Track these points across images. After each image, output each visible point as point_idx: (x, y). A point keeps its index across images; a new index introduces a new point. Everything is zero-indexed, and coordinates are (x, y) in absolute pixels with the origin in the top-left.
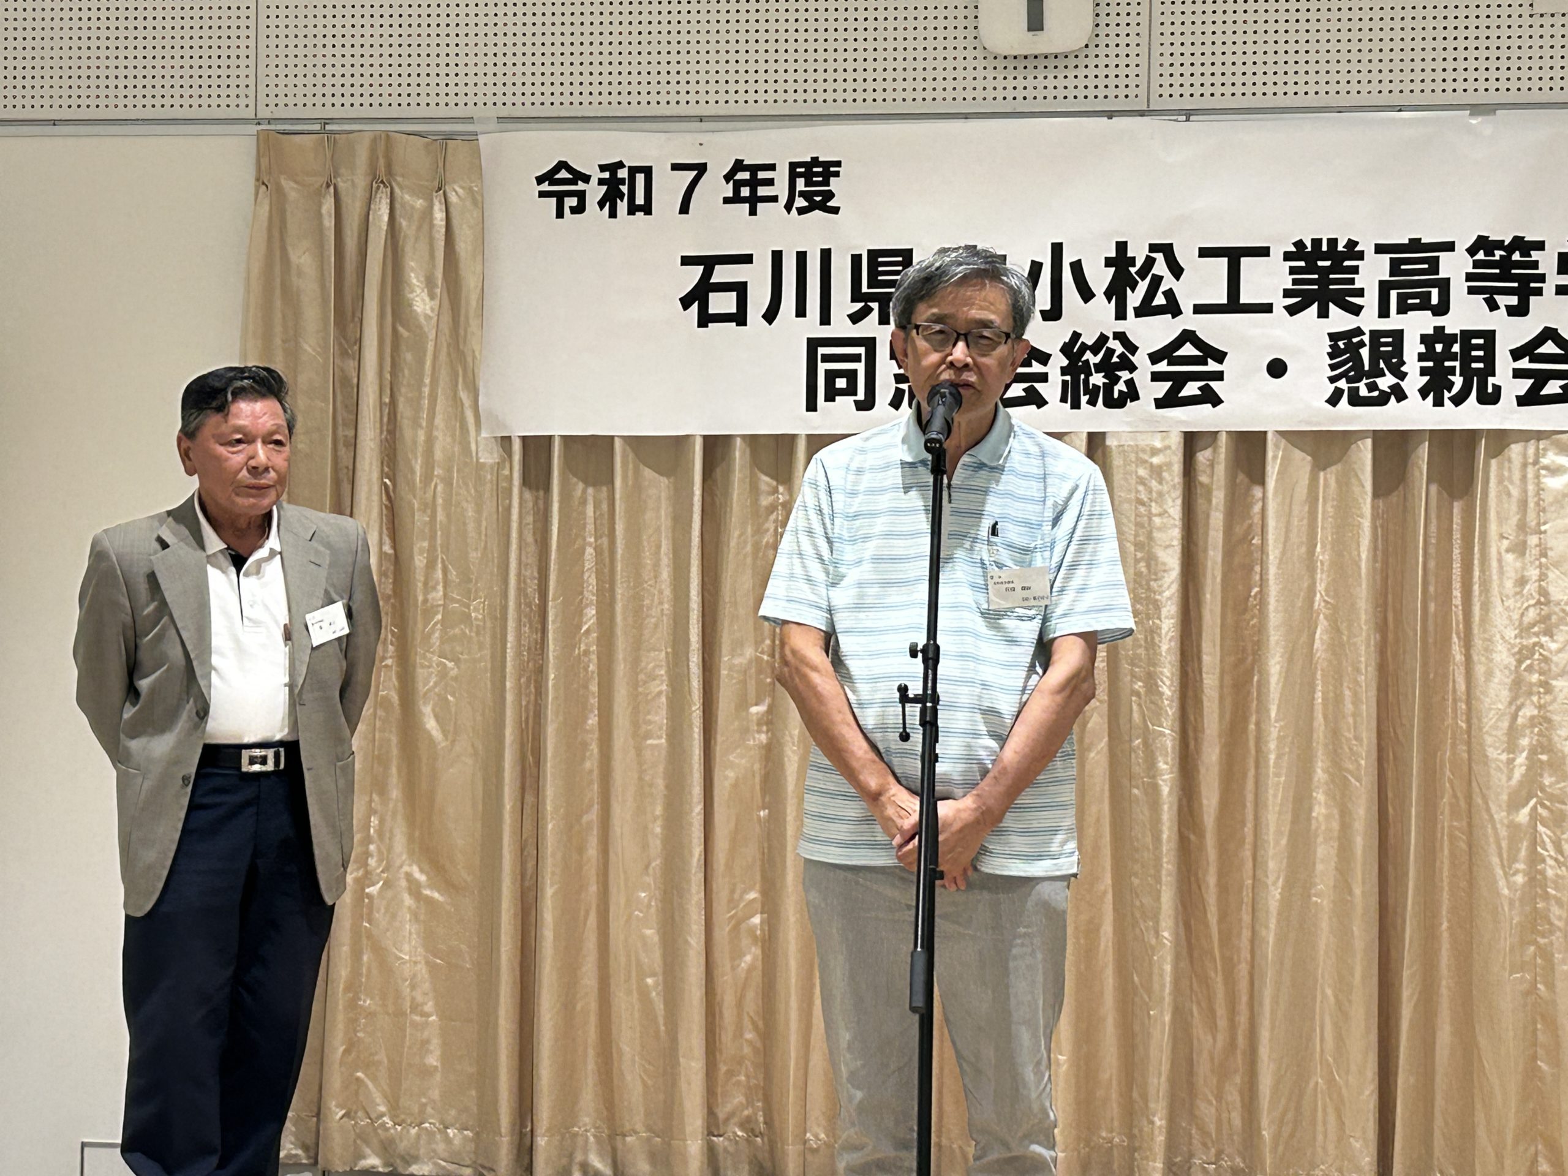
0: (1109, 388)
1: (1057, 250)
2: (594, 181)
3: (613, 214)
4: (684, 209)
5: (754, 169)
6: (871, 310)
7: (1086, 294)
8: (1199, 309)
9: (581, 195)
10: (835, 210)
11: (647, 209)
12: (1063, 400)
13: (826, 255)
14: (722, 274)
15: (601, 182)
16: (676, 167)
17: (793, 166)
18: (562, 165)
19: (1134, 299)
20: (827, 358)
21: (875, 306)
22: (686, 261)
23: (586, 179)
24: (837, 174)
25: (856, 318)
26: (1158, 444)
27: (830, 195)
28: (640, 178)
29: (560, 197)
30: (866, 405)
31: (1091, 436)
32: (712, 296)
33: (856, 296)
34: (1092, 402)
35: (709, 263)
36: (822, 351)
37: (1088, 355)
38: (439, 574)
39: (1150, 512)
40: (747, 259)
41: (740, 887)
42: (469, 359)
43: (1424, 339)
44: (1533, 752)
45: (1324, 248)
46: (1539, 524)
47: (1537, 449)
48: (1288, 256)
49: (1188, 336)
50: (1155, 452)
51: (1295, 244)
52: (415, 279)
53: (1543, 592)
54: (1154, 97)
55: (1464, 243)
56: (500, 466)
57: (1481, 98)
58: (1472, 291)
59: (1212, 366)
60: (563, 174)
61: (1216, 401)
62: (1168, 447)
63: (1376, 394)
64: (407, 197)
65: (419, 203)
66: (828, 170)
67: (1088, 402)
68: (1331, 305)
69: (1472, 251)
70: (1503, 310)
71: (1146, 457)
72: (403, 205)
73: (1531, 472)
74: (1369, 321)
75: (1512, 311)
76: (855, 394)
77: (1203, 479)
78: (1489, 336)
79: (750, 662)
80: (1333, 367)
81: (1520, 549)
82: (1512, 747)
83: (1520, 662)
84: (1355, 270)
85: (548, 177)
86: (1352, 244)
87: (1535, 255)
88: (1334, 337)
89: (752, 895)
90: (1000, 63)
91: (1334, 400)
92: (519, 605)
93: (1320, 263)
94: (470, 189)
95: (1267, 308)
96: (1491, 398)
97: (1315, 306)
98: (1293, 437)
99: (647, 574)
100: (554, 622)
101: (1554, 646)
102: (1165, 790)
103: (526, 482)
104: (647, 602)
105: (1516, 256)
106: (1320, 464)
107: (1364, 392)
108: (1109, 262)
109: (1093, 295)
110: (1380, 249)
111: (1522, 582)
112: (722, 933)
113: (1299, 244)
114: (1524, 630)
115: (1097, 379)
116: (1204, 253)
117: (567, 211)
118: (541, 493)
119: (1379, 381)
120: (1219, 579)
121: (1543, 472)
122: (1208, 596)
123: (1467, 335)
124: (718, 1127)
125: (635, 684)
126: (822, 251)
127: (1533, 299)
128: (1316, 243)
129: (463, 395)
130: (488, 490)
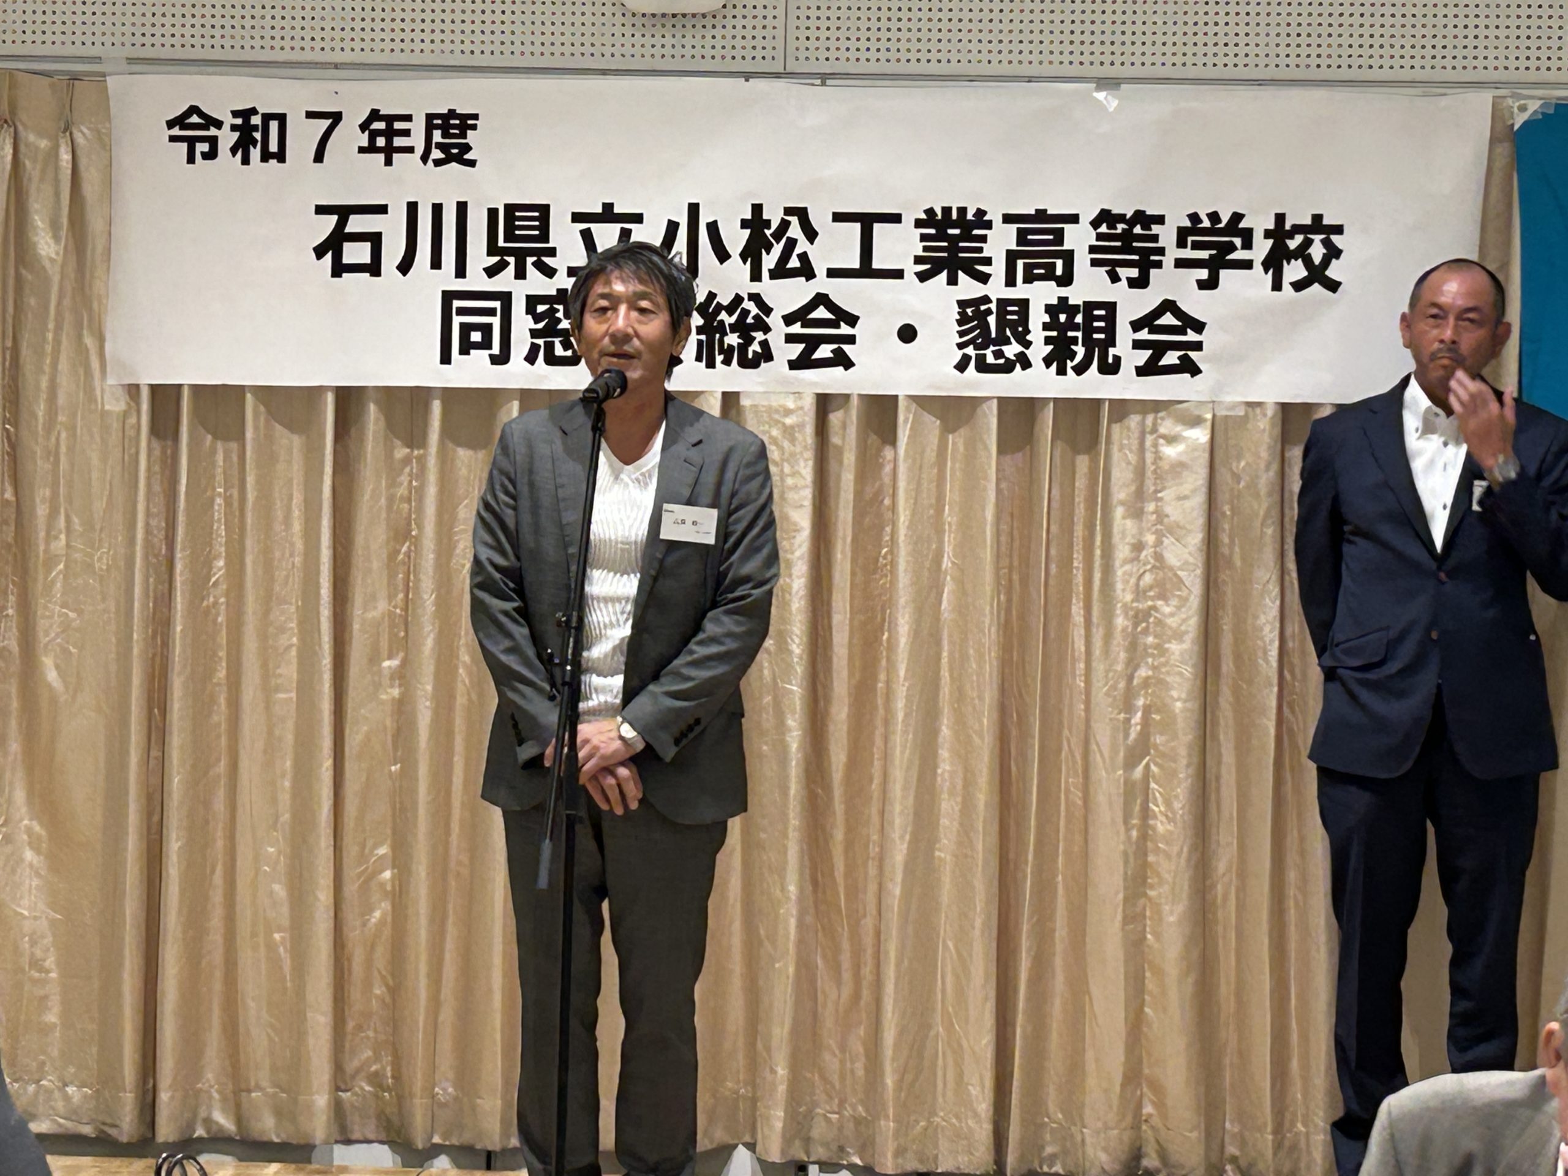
0: (743, 348)
1: (694, 210)
2: (226, 127)
3: (246, 161)
4: (319, 157)
5: (390, 119)
6: (508, 264)
7: (722, 255)
8: (832, 273)
9: (213, 141)
10: (472, 163)
11: (281, 157)
12: (699, 359)
13: (462, 208)
14: (356, 224)
15: (234, 128)
16: (310, 115)
17: (430, 117)
18: (194, 110)
19: (769, 261)
20: (461, 311)
21: (511, 260)
22: (321, 210)
23: (219, 124)
24: (474, 127)
25: (491, 272)
26: (791, 405)
27: (467, 148)
28: (274, 126)
29: (191, 142)
30: (501, 359)
31: (724, 394)
32: (347, 247)
33: (492, 249)
34: (727, 362)
35: (344, 212)
36: (457, 304)
37: (723, 316)
38: (62, 522)
39: (782, 471)
40: (382, 209)
41: (370, 843)
42: (95, 305)
43: (1049, 309)
44: (1147, 710)
45: (954, 216)
46: (1156, 491)
47: (1155, 419)
48: (919, 224)
49: (821, 299)
50: (788, 412)
51: (927, 212)
52: (39, 221)
53: (1159, 557)
54: (791, 61)
55: (1088, 214)
56: (125, 415)
57: (1107, 71)
58: (1095, 263)
59: (845, 329)
60: (195, 119)
61: (848, 364)
62: (802, 408)
63: (1002, 361)
64: (32, 138)
65: (44, 144)
66: (465, 122)
67: (723, 362)
68: (960, 273)
69: (1095, 224)
70: (1124, 282)
71: (776, 417)
72: (27, 145)
73: (1149, 439)
74: (996, 289)
75: (1133, 283)
76: (490, 347)
77: (835, 440)
78: (1111, 307)
79: (383, 614)
80: (961, 334)
81: (1137, 514)
82: (1128, 707)
83: (1136, 625)
84: (983, 239)
85: (178, 122)
86: (981, 213)
87: (1156, 229)
88: (962, 304)
89: (383, 850)
90: (638, 21)
91: (962, 366)
92: (146, 557)
93: (951, 231)
94: (98, 132)
95: (898, 274)
96: (1111, 368)
97: (944, 275)
98: (922, 402)
99: (278, 527)
100: (181, 574)
101: (1167, 610)
102: (794, 746)
103: (155, 431)
104: (277, 554)
105: (1138, 230)
106: (948, 428)
107: (990, 359)
108: (744, 224)
109: (728, 256)
110: (1008, 219)
111: (1138, 547)
112: (351, 889)
113: (930, 212)
114: (1140, 593)
115: (733, 339)
116: (838, 217)
117: (198, 156)
118: (169, 443)
119: (1005, 348)
120: (849, 540)
121: (1161, 441)
122: (839, 556)
123: (1090, 306)
124: (346, 1083)
125: (263, 637)
126: (459, 203)
127: (1153, 272)
128: (947, 211)
129: (89, 341)
130: (114, 437)
